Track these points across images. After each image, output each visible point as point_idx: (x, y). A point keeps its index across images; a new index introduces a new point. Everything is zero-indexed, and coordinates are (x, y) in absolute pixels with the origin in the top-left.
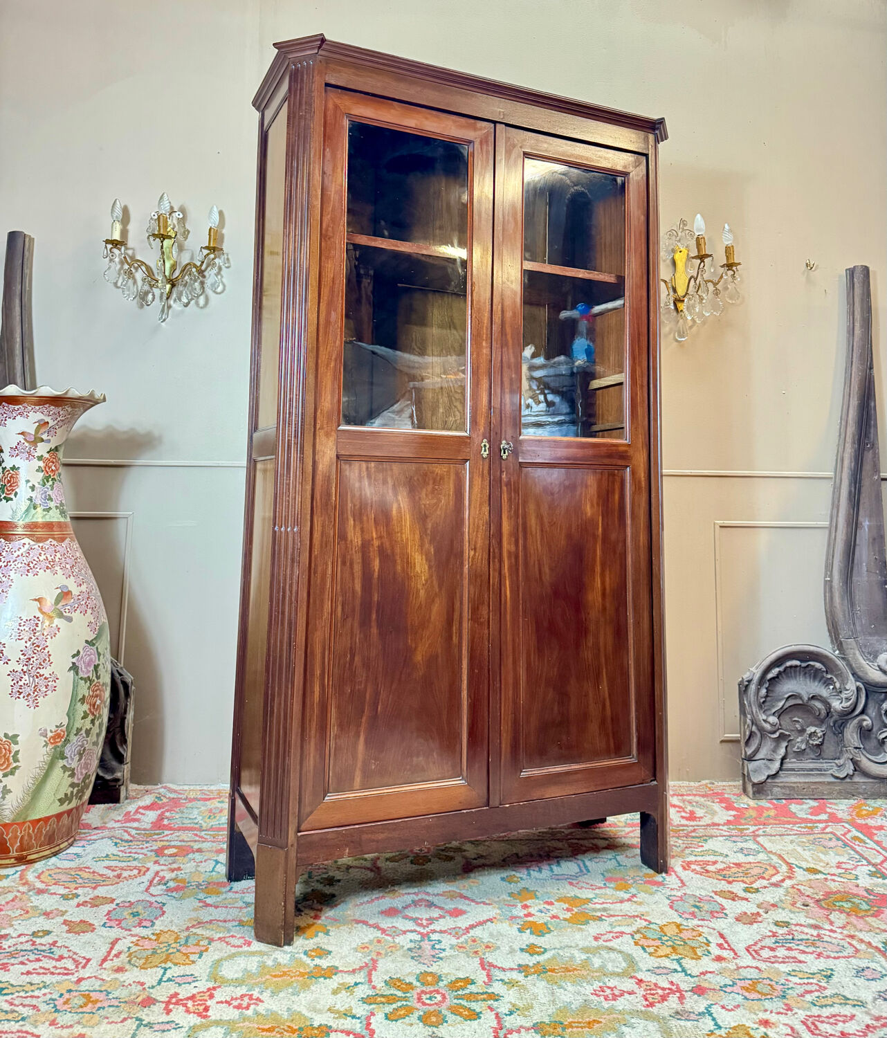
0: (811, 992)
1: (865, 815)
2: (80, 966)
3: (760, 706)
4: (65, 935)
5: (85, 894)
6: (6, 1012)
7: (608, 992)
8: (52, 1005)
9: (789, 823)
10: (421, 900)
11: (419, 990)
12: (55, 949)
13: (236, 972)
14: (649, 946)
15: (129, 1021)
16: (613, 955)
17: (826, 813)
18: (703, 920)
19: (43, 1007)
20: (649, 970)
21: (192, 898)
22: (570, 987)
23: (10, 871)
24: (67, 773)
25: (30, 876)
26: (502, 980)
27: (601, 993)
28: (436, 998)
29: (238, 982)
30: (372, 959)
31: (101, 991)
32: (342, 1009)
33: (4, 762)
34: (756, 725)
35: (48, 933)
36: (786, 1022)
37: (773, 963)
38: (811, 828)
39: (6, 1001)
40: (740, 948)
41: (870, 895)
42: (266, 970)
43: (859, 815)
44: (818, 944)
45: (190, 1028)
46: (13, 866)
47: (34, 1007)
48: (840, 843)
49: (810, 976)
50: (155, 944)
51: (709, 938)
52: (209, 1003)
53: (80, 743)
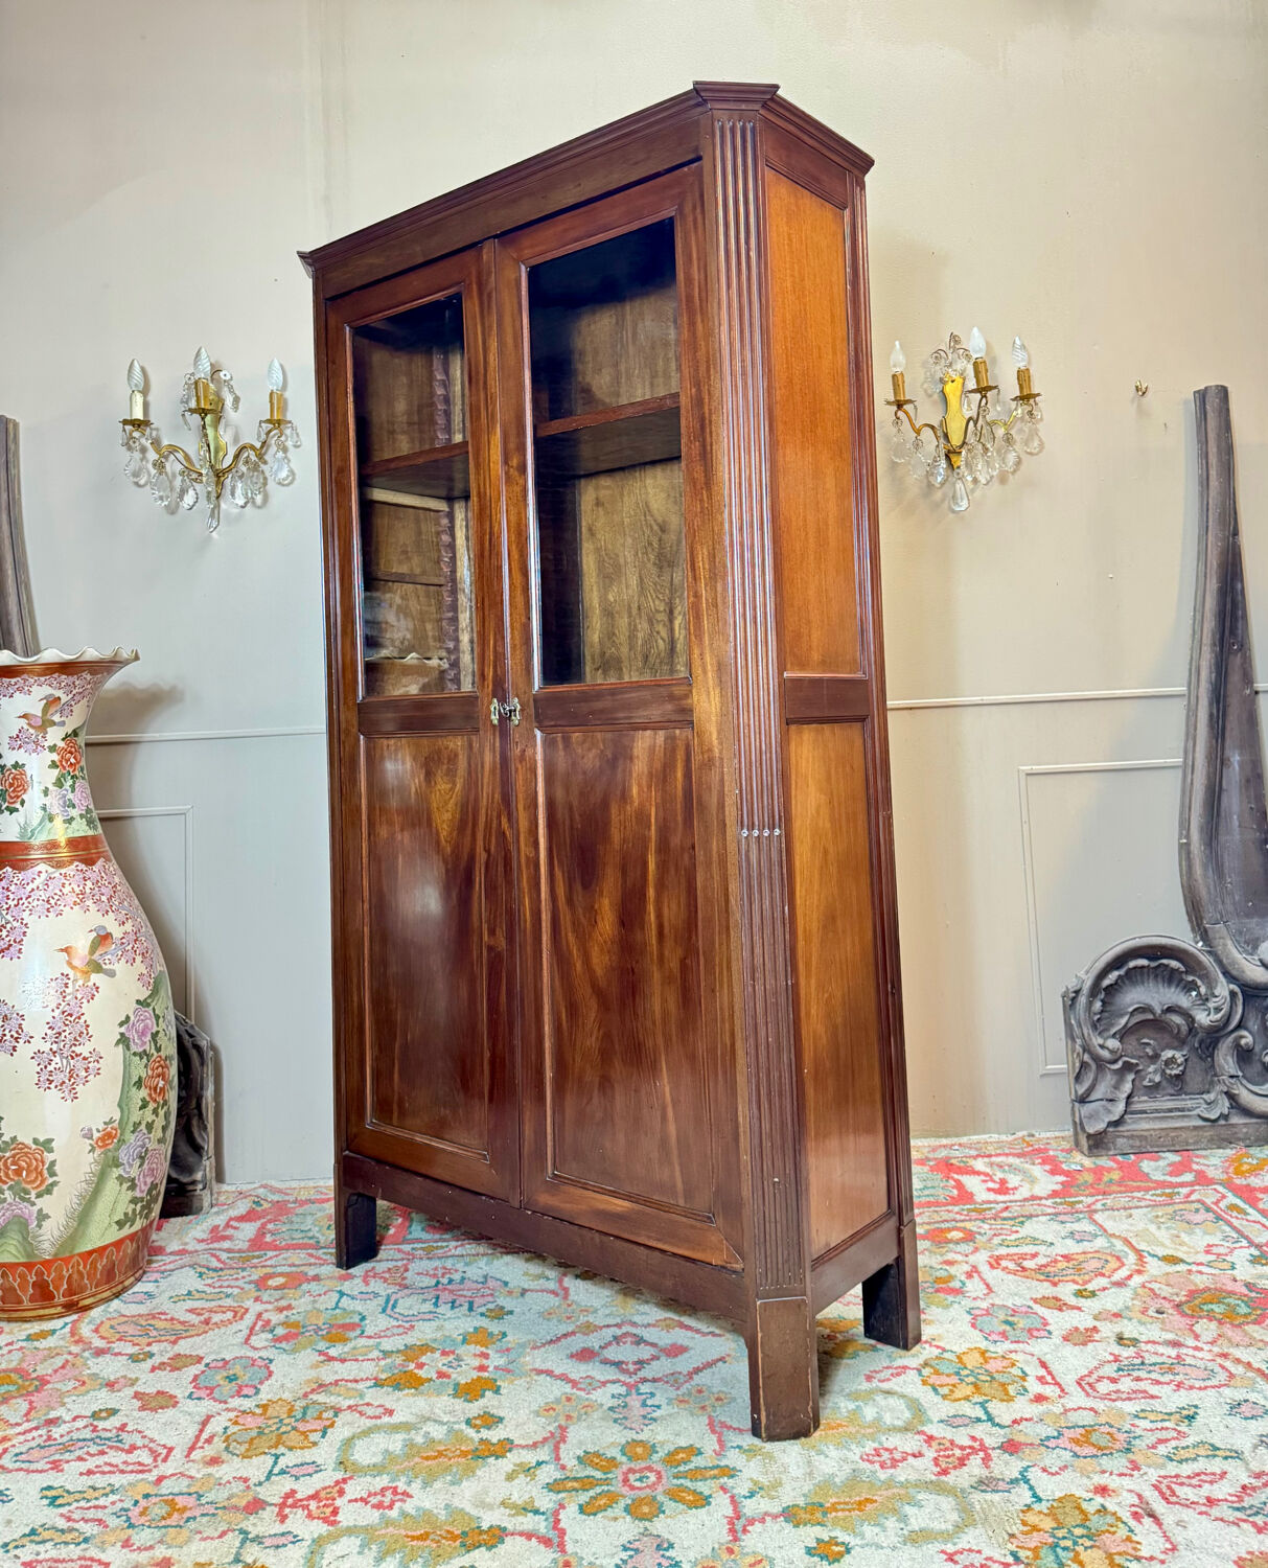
0: (1167, 1440)
1: (1247, 1171)
2: (160, 1459)
3: (1094, 1026)
4: (136, 1414)
5: (162, 1351)
6: (63, 1531)
7: (886, 1456)
8: (124, 1518)
9: (1139, 1189)
10: (626, 1335)
11: (625, 1468)
12: (124, 1435)
13: (374, 1454)
14: (941, 1386)
15: (230, 1534)
16: (892, 1401)
17: (1191, 1170)
18: (1018, 1342)
19: (113, 1522)
20: (942, 1421)
21: (309, 1350)
22: (833, 1452)
23: (57, 1324)
24: (125, 1186)
25: (85, 1330)
26: (739, 1447)
27: (877, 1458)
28: (648, 1478)
29: (377, 1470)
30: (560, 1426)
31: (190, 1494)
32: (519, 1502)
33: (36, 1178)
34: (1090, 1052)
35: (113, 1412)
36: (1131, 1487)
37: (1114, 1400)
38: (1170, 1196)
39: (62, 1515)
40: (1068, 1381)
41: (1251, 1291)
42: (415, 1450)
43: (1238, 1172)
44: (1179, 1368)
45: (313, 1541)
46: (60, 1316)
47: (100, 1521)
48: (1211, 1216)
49: (1166, 1417)
50: (260, 1421)
51: (1026, 1369)
52: (338, 1502)
53: (140, 1143)
